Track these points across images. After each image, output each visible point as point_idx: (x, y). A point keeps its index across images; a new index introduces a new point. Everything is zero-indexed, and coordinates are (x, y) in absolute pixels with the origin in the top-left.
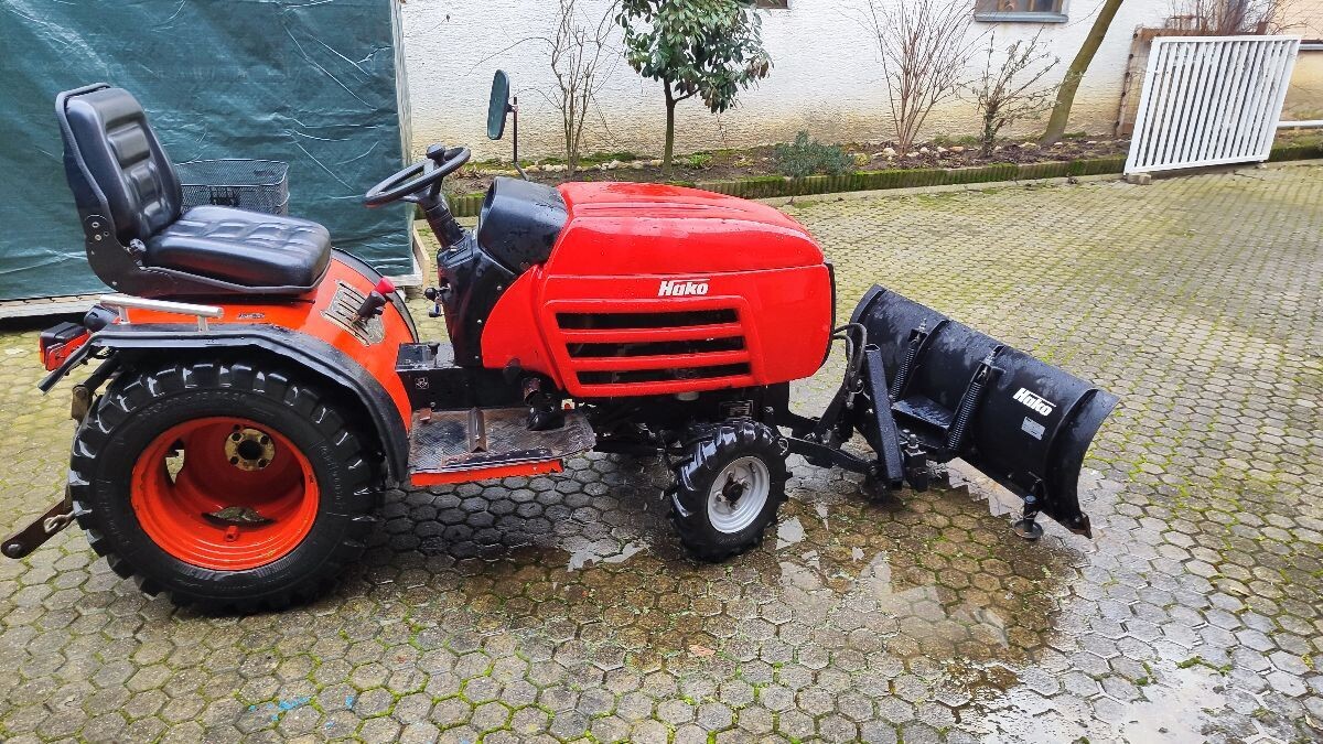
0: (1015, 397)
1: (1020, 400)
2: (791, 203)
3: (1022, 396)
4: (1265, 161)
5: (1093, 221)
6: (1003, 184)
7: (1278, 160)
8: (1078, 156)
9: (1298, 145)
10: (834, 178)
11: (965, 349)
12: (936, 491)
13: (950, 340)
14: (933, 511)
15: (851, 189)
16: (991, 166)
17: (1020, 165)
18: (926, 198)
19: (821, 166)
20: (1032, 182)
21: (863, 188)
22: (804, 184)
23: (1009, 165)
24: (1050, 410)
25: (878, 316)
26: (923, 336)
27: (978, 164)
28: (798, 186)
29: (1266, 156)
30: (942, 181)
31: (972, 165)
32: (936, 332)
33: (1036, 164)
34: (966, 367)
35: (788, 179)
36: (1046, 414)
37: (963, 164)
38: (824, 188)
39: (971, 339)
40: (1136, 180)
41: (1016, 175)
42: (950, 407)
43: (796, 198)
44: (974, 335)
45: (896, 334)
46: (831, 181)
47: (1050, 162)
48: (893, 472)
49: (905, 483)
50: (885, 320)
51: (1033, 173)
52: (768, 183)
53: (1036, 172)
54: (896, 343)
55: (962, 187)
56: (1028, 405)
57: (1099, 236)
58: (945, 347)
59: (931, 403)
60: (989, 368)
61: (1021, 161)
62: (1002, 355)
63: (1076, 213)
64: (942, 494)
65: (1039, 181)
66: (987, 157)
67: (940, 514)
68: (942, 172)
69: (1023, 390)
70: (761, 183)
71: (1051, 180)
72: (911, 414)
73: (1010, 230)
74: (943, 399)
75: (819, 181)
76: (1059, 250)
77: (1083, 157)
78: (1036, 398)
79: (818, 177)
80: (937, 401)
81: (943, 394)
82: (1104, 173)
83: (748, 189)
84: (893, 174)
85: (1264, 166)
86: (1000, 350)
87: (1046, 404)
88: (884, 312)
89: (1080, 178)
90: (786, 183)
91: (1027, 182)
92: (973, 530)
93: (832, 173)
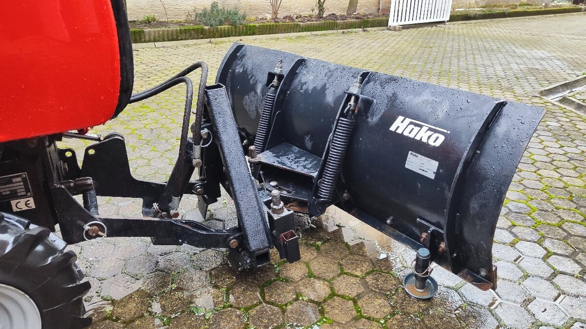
0: (393, 128)
1: (399, 131)
2: (210, 42)
3: (401, 126)
4: (448, 21)
5: (381, 44)
6: (330, 32)
7: (452, 21)
8: (366, 18)
9: (460, 14)
10: (236, 27)
11: (325, 85)
12: (312, 245)
13: (308, 80)
14: (311, 275)
15: (246, 34)
16: (323, 21)
17: (338, 21)
18: (291, 39)
19: (227, 19)
20: (345, 30)
21: (254, 34)
22: (217, 31)
23: (333, 21)
24: (442, 138)
25: (239, 70)
26: (280, 77)
27: (316, 21)
28: (213, 32)
29: (448, 19)
30: (298, 30)
31: (313, 21)
32: (293, 73)
33: (346, 21)
34: (328, 105)
35: (206, 28)
36: (438, 144)
37: (308, 20)
38: (230, 34)
39: (330, 73)
40: (395, 29)
41: (336, 27)
42: (317, 151)
43: (213, 40)
44: (332, 68)
45: (255, 85)
46: (234, 29)
47: (353, 20)
48: (257, 240)
49: (274, 251)
50: (245, 72)
51: (345, 26)
52: (193, 30)
53: (346, 25)
54: (256, 93)
55: (309, 33)
56: (412, 136)
57: (386, 50)
58: (305, 87)
59: (296, 149)
60: (357, 98)
61: (338, 20)
62: (368, 82)
63: (371, 41)
64: (318, 248)
65: (349, 30)
66: (321, 18)
67: (319, 278)
68: (297, 25)
69: (401, 118)
70: (189, 30)
71: (354, 30)
72: (276, 164)
73: (338, 49)
74: (309, 144)
75: (226, 29)
76: (367, 56)
77: (368, 18)
78: (421, 126)
79: (226, 27)
80: (302, 146)
81: (307, 138)
82: (379, 26)
83: (181, 33)
84: (270, 25)
85: (447, 23)
86: (366, 77)
87: (435, 131)
88: (243, 65)
89: (368, 29)
90: (206, 30)
91: (343, 30)
92: (359, 296)
93: (233, 24)
